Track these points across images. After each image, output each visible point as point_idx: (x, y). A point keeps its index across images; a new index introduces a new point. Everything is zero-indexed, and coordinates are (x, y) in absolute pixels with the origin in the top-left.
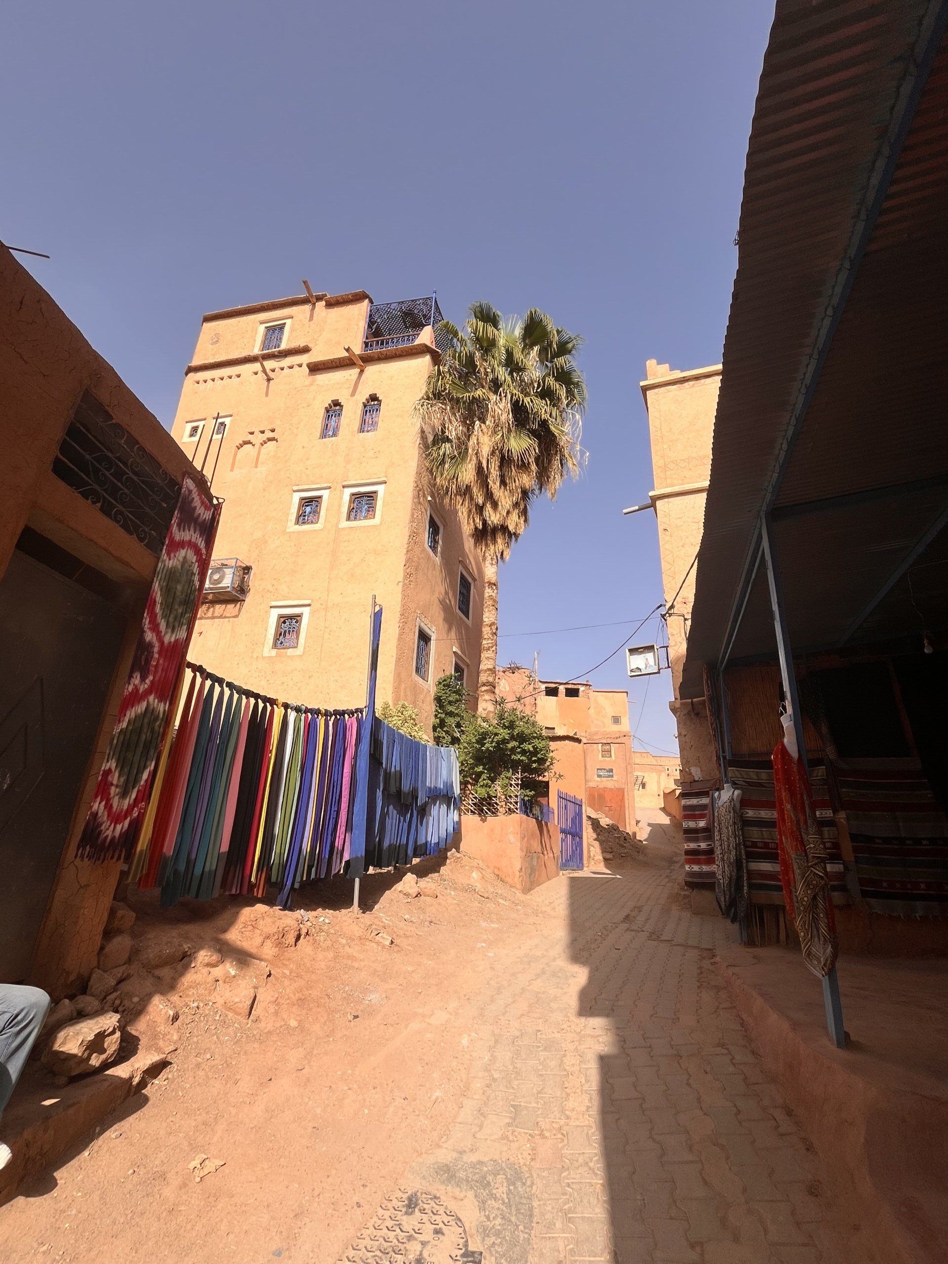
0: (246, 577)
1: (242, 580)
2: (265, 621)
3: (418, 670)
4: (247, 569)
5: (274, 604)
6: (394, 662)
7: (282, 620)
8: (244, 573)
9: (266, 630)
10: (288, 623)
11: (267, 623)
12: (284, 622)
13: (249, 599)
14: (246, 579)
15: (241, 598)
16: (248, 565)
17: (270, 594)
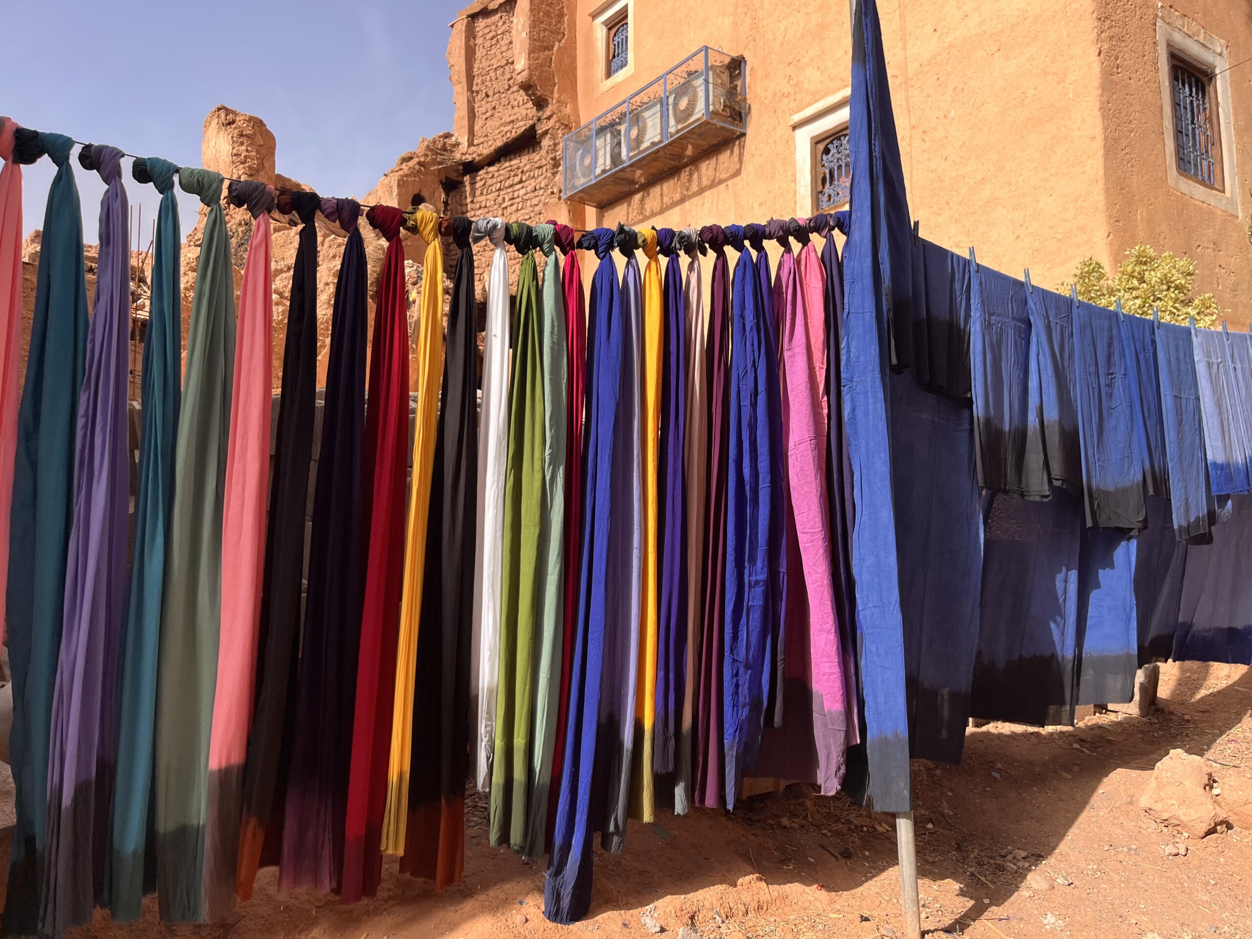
0: (739, 83)
1: (732, 92)
2: (790, 162)
3: (1184, 164)
4: (736, 66)
5: (797, 118)
6: (1101, 152)
7: (821, 147)
8: (732, 78)
9: (795, 181)
10: (833, 151)
11: (793, 164)
12: (827, 151)
13: (754, 128)
14: (739, 89)
15: (738, 130)
16: (734, 54)
17: (786, 100)
